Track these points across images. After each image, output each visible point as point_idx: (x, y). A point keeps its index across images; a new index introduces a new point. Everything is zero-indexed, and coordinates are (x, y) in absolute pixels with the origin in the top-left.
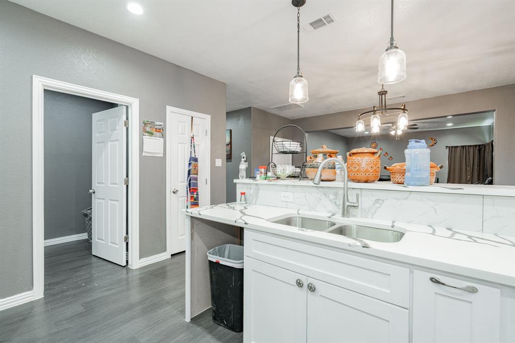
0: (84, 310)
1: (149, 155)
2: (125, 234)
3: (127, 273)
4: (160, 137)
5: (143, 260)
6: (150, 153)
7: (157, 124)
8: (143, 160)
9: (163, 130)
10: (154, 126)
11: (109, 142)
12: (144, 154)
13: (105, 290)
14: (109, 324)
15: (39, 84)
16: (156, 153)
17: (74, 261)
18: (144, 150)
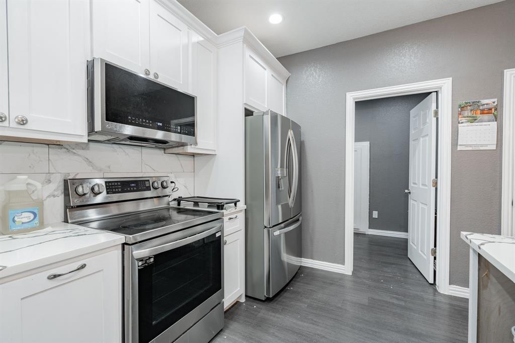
0: (367, 304)
1: (471, 149)
2: (433, 246)
3: (434, 294)
4: (489, 121)
5: (454, 287)
6: (470, 146)
7: (485, 103)
8: (458, 156)
9: (496, 109)
10: (479, 106)
11: (421, 138)
12: (459, 148)
13: (395, 298)
14: (376, 332)
15: (351, 98)
16: (482, 146)
17: (389, 256)
18: (459, 144)
